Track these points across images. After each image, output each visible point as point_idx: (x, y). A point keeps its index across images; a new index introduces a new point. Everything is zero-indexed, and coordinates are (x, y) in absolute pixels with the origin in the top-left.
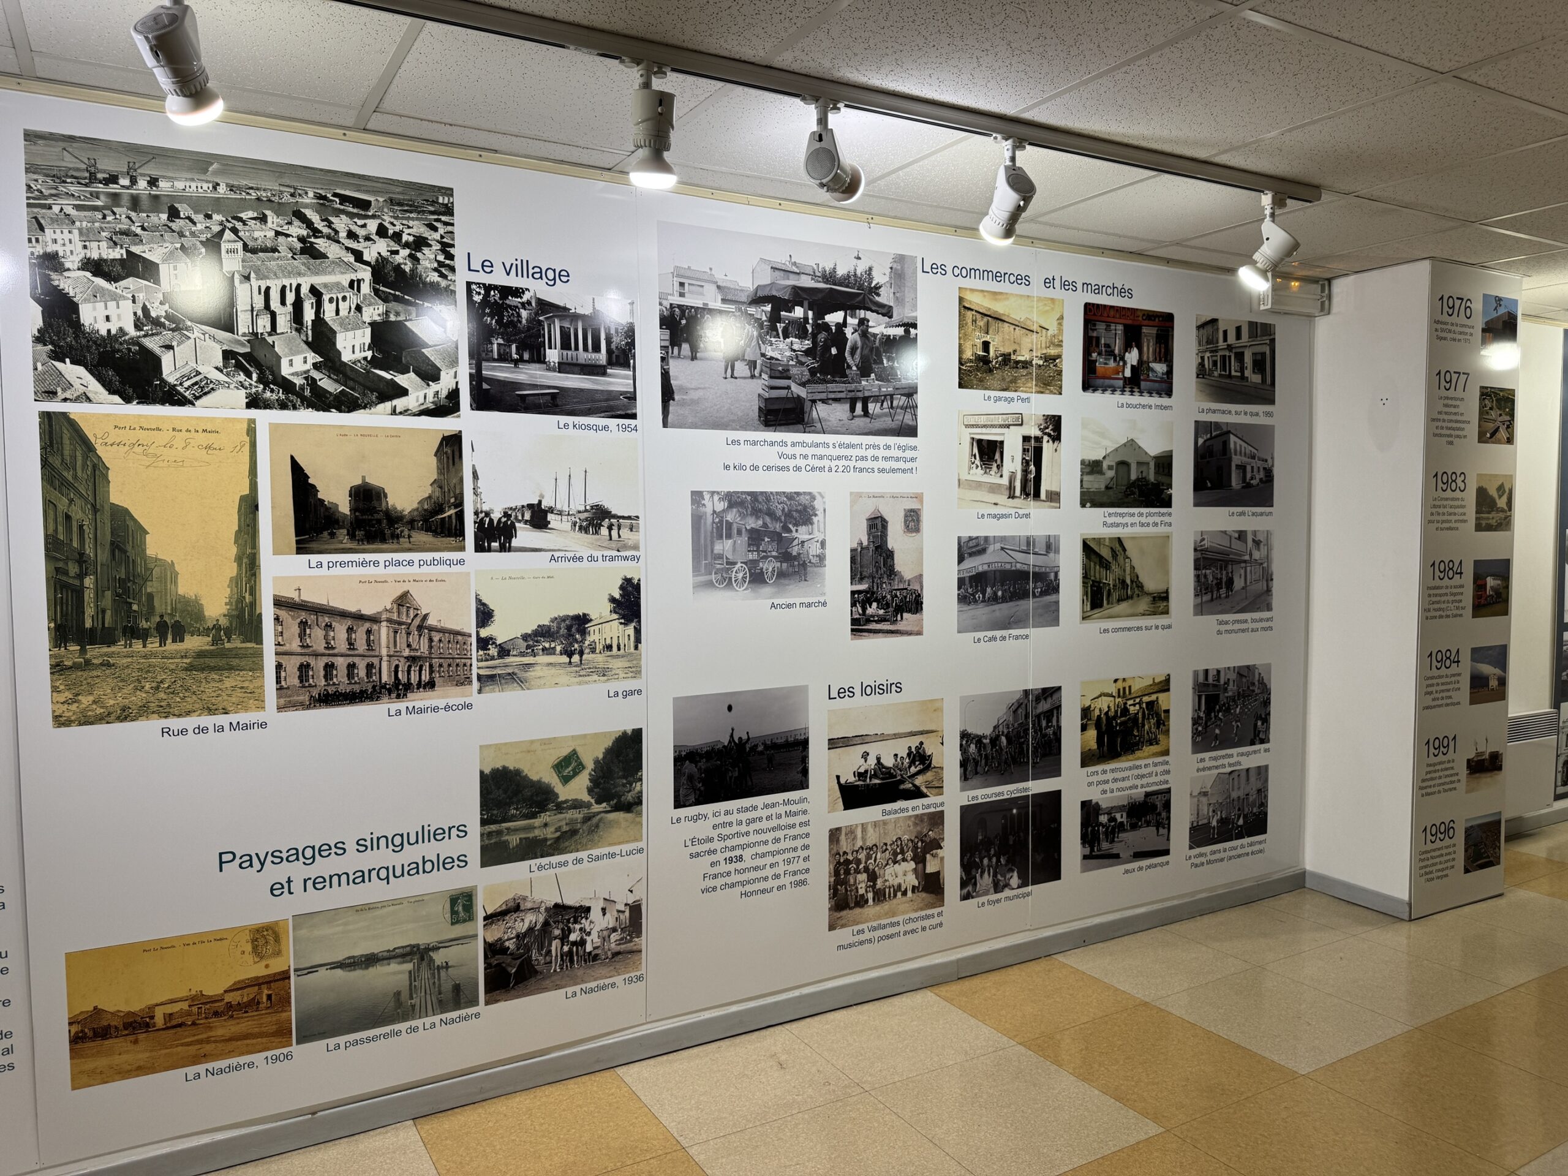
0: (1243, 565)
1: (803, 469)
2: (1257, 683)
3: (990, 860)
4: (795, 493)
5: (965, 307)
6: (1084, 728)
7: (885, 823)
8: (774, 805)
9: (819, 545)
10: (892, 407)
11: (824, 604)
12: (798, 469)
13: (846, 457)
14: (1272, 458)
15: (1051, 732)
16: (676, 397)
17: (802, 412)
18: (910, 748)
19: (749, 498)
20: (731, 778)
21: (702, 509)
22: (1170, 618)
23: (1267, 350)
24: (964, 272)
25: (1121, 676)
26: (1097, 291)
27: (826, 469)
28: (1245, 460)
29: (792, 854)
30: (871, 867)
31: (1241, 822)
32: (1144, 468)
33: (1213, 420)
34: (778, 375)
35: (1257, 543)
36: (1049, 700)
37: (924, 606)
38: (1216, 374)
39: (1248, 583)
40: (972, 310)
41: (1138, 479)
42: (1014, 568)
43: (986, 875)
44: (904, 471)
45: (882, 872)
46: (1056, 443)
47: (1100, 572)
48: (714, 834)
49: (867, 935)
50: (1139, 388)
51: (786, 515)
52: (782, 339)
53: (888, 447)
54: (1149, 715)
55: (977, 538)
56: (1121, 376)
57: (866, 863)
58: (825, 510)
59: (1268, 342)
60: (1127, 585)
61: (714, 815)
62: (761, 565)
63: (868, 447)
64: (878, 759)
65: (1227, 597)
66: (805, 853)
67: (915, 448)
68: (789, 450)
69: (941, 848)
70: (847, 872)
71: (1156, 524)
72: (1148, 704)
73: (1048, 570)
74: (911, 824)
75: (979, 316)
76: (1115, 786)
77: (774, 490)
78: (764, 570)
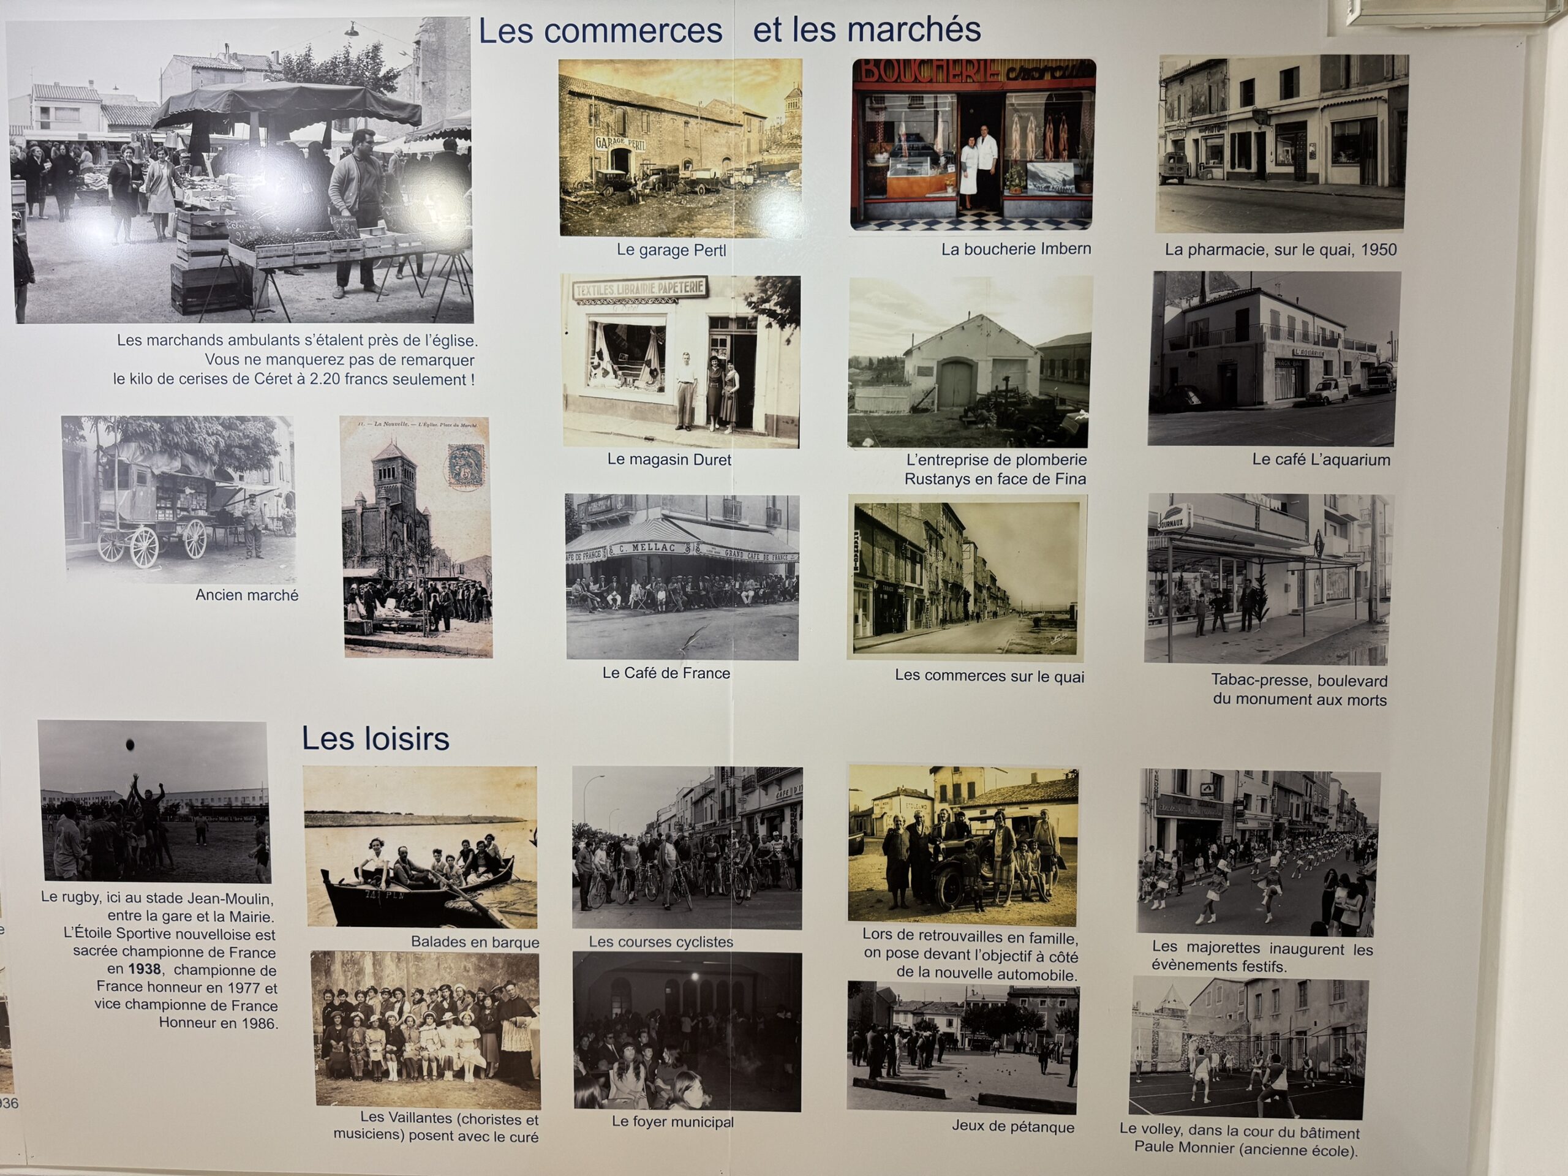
0: (1292, 565)
1: (252, 379)
2: (1333, 811)
3: (639, 1050)
4: (238, 418)
5: (572, 93)
6: (856, 849)
7: (417, 958)
8: (209, 900)
9: (282, 501)
10: (420, 273)
11: (294, 596)
12: (243, 380)
13: (331, 360)
14: (1393, 343)
15: (779, 848)
16: (37, 277)
17: (249, 289)
18: (466, 843)
19: (157, 426)
20: (135, 849)
21: (80, 443)
22: (1081, 661)
23: (1382, 113)
24: (571, 33)
25: (948, 762)
26: (885, 36)
27: (294, 380)
28: (1302, 348)
29: (244, 979)
30: (392, 1022)
31: (1281, 1084)
32: (1013, 372)
33: (1207, 269)
34: (205, 233)
35: (1340, 523)
36: (774, 791)
37: (493, 609)
38: (1218, 173)
39: (1310, 602)
40: (589, 97)
41: (996, 393)
42: (693, 553)
43: (630, 1074)
44: (446, 381)
45: (414, 1034)
46: (788, 329)
47: (897, 567)
48: (112, 926)
49: (388, 1126)
50: (1000, 212)
51: (222, 454)
52: (211, 176)
53: (413, 341)
54: (1019, 843)
55: (608, 497)
56: (950, 192)
57: (383, 1014)
58: (292, 446)
59: (1385, 94)
60: (967, 595)
61: (110, 898)
62: (179, 530)
63: (374, 341)
64: (403, 855)
65: (1246, 628)
66: (269, 981)
67: (469, 342)
68: (226, 351)
69: (533, 1015)
70: (348, 1022)
71: (1042, 480)
72: (1017, 821)
73: (771, 558)
74: (470, 966)
75: (603, 107)
76: (933, 965)
77: (200, 414)
78: (185, 538)
